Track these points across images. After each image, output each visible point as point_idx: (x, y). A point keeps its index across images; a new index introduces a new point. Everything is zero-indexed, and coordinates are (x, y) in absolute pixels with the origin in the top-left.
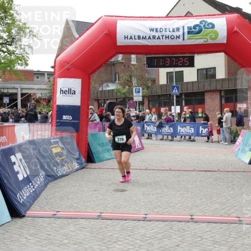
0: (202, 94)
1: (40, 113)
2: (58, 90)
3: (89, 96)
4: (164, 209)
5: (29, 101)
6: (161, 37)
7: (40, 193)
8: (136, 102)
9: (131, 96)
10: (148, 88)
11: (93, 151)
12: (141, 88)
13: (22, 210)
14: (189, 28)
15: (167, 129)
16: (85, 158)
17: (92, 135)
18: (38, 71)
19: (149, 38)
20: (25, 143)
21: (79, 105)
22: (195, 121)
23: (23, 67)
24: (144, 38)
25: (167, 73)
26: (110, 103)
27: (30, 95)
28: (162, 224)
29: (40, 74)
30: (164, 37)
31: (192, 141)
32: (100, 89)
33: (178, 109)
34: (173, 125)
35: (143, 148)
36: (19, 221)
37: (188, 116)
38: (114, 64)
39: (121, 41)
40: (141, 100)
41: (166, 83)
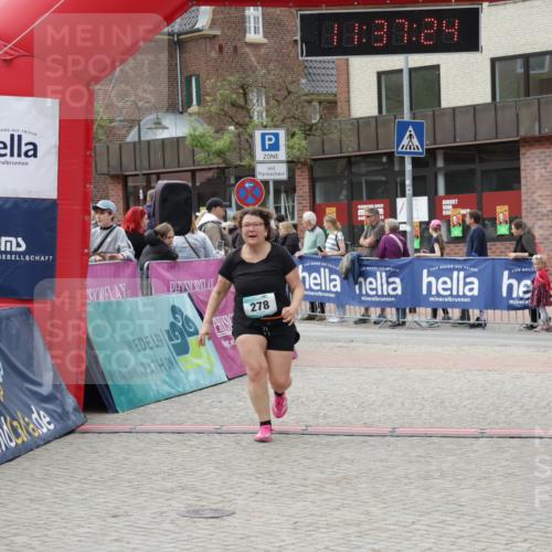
0: (511, 150)
3: (87, 163)
8: (266, 183)
9: (246, 162)
10: (309, 131)
12: (282, 133)
15: (380, 284)
16: (76, 396)
21: (53, 194)
22: (482, 251)
25: (380, 74)
26: (167, 187)
31: (473, 326)
32: (132, 137)
33: (421, 205)
34: (401, 267)
37: (457, 232)
38: (180, 43)
40: (284, 177)
41: (375, 112)
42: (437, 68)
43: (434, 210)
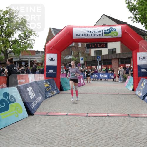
0: (111, 60)
1: (38, 69)
2: (47, 59)
3: (60, 61)
4: (95, 111)
5: (33, 64)
6: (93, 35)
7: (40, 105)
8: (81, 64)
9: (79, 61)
10: (86, 57)
11: (62, 86)
12: (83, 58)
13: (33, 112)
14: (105, 31)
15: (95, 76)
16: (59, 89)
17: (62, 79)
18: (37, 51)
19: (87, 35)
20: (33, 83)
21: (56, 65)
22: (107, 72)
23: (31, 49)
24: (85, 35)
25: (95, 51)
27: (34, 62)
28: (95, 118)
29: (38, 52)
30: (94, 35)
31: (106, 81)
32: (65, 58)
33: (100, 66)
34: (98, 74)
35: (84, 84)
36: (32, 117)
37: (104, 70)
38: (71, 47)
39: (74, 37)
40: (83, 63)
41: (94, 55)
42: (101, 50)
43: (102, 68)
